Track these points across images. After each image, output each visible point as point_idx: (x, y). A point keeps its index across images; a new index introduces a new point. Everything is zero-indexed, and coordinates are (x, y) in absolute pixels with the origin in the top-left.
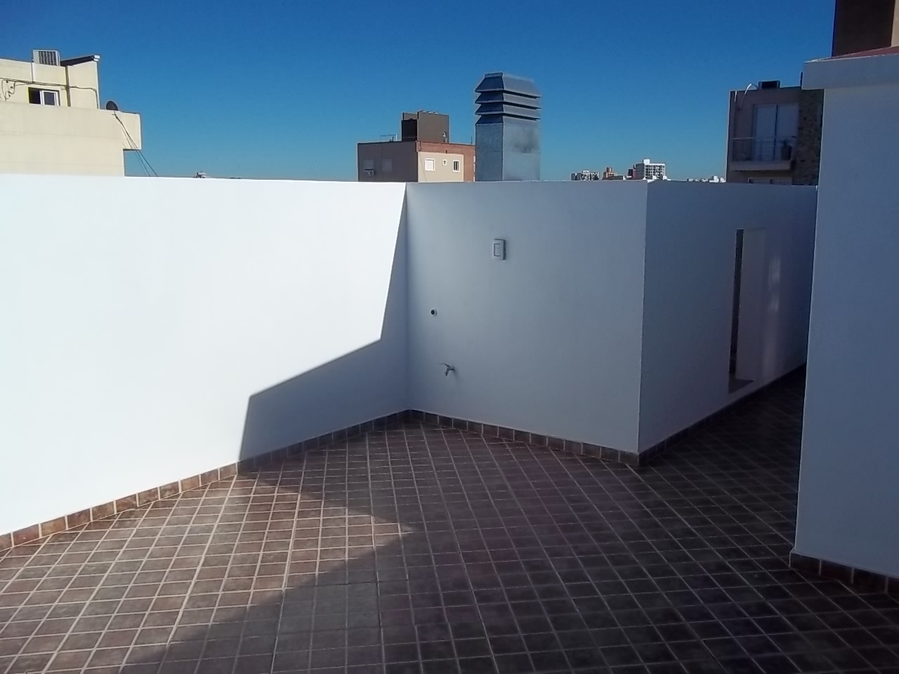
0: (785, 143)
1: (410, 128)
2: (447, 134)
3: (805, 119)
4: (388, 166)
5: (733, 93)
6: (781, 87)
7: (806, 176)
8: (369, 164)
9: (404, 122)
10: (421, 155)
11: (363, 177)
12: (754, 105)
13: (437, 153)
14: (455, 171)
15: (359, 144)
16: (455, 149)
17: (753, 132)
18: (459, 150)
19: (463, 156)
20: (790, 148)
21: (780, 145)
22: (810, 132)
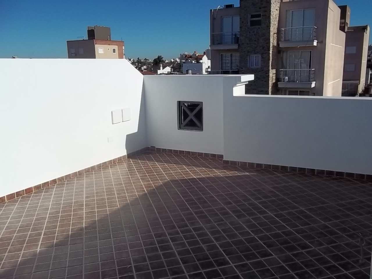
0: (235, 35)
1: (91, 34)
2: (110, 36)
3: (243, 22)
4: (81, 51)
5: (211, 10)
6: (234, 7)
7: (244, 52)
8: (73, 51)
9: (88, 31)
10: (96, 46)
11: (71, 56)
12: (221, 17)
13: (105, 45)
14: (114, 53)
15: (67, 41)
16: (113, 43)
17: (222, 30)
18: (115, 43)
19: (117, 46)
20: (238, 37)
21: (234, 36)
22: (246, 29)
